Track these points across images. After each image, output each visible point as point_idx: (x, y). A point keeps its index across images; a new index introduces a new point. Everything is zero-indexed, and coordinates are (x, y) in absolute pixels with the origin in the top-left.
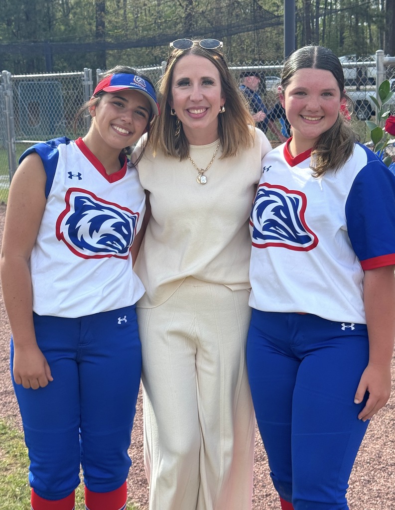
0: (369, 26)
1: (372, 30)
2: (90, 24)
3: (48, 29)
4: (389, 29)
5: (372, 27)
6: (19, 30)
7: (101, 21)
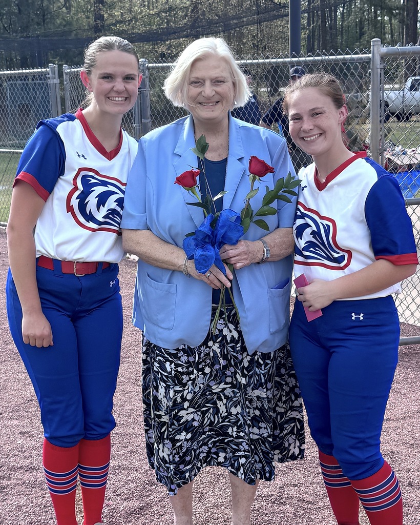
0: (390, 20)
1: (393, 25)
2: (88, 18)
3: (42, 24)
4: (409, 22)
5: (393, 21)
6: (11, 24)
7: (100, 14)
